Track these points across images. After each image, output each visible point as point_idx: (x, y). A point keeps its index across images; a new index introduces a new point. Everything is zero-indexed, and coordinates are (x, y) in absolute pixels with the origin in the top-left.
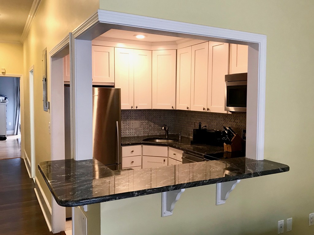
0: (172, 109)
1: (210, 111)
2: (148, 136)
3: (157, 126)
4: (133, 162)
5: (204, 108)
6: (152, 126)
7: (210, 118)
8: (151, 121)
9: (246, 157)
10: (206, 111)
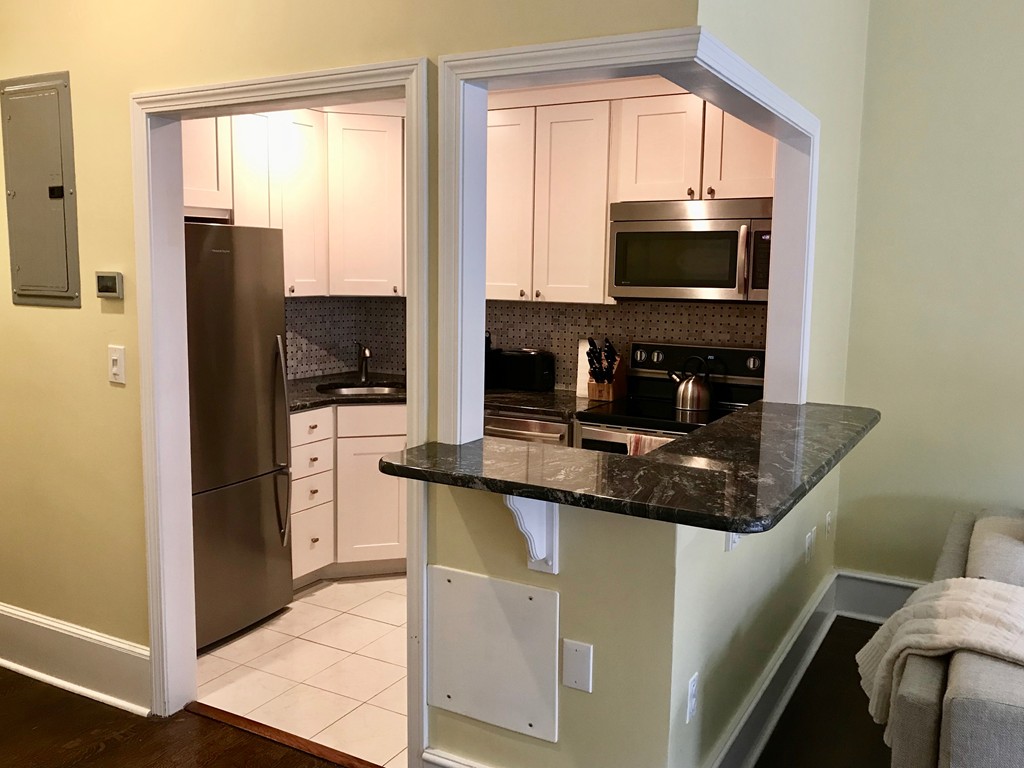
0: (394, 294)
1: (544, 297)
2: (324, 377)
3: (317, 347)
4: (315, 459)
5: (522, 291)
6: (304, 347)
7: (505, 318)
8: (300, 334)
9: (765, 400)
10: (528, 298)
